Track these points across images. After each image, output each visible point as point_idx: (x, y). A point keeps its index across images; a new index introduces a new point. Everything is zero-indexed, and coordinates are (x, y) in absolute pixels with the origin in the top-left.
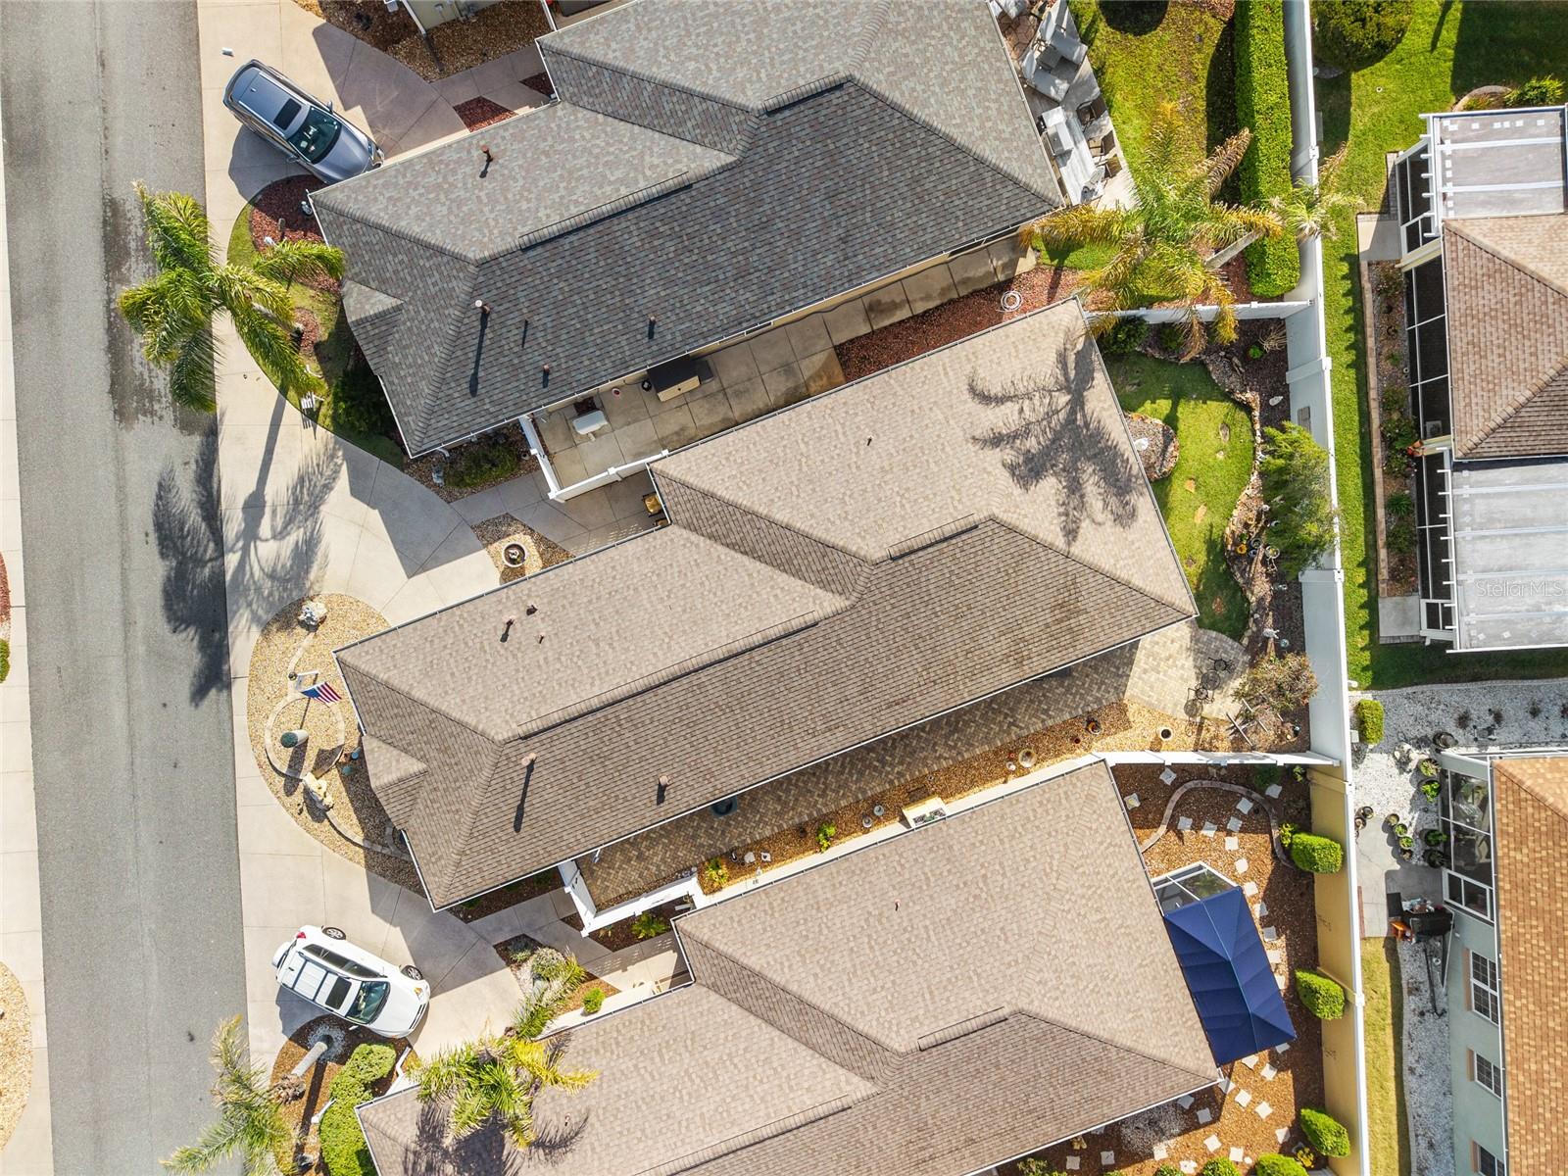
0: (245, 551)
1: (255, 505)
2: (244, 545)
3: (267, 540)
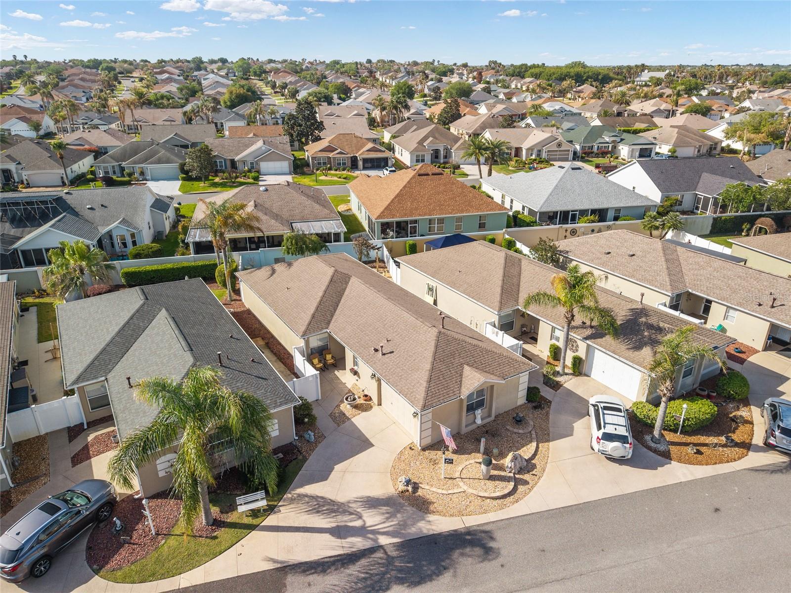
0: (375, 532)
1: (339, 532)
2: (370, 533)
3: (364, 521)
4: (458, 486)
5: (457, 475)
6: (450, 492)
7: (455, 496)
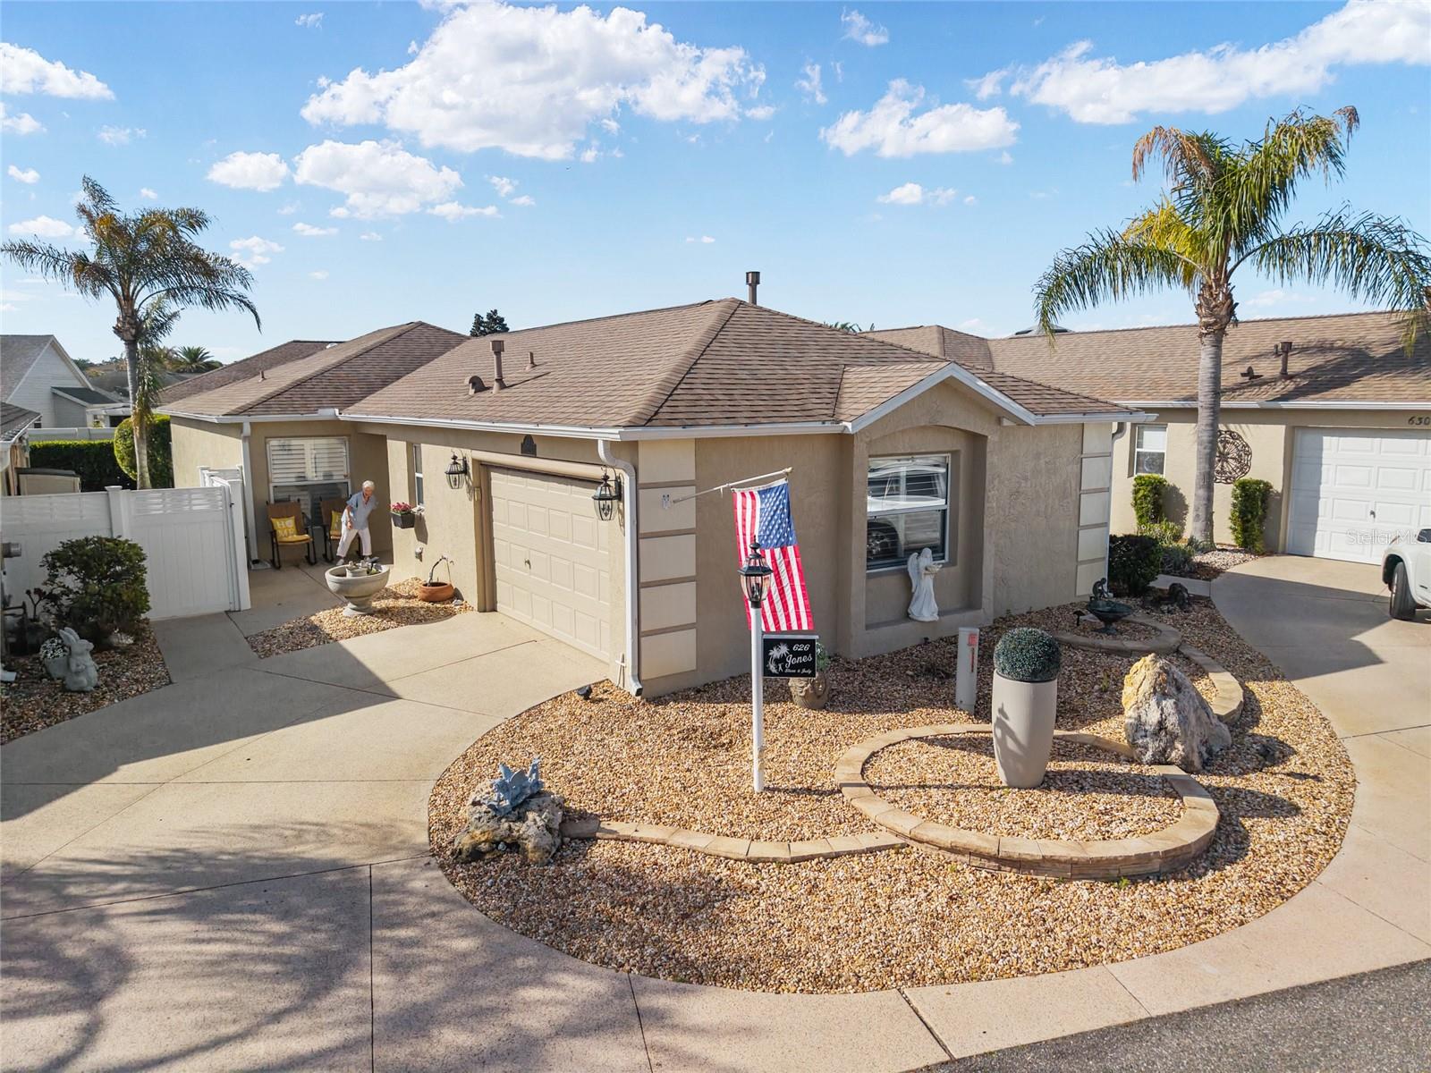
4: (858, 821)
5: (845, 772)
6: (801, 849)
7: (838, 870)
